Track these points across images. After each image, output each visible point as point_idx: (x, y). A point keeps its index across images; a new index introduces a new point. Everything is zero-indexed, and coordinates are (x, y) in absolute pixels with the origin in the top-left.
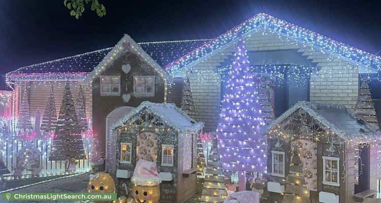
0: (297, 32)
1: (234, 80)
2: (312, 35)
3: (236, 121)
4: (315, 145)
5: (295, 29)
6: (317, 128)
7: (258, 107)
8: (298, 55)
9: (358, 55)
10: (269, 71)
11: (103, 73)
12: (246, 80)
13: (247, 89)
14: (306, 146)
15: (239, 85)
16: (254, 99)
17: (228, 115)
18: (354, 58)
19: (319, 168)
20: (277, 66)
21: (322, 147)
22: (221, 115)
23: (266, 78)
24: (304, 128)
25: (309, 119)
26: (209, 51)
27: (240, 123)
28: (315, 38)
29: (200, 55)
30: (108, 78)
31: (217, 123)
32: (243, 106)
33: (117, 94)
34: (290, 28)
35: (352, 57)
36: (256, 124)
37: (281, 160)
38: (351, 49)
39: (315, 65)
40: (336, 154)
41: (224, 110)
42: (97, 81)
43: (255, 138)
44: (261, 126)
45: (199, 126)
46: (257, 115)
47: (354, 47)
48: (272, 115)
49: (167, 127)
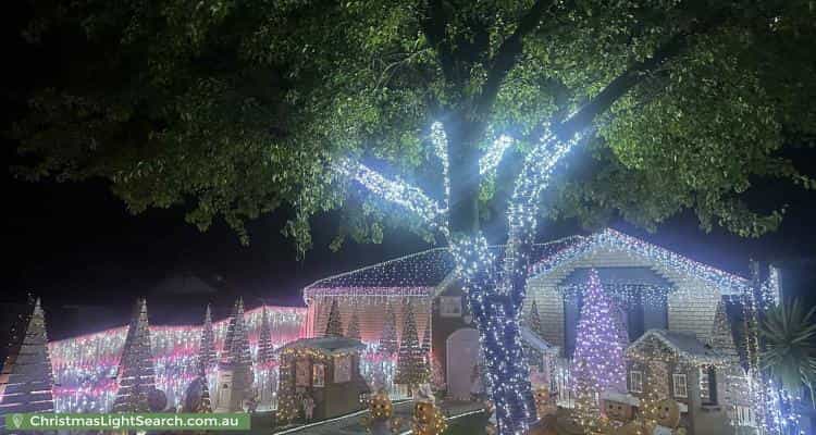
0: (648, 250)
1: (589, 307)
2: (665, 253)
3: (593, 345)
4: (665, 365)
5: (645, 246)
6: (667, 350)
7: (613, 332)
8: (650, 272)
9: (718, 275)
10: (620, 292)
11: (443, 294)
12: (601, 307)
13: (603, 315)
14: (659, 365)
15: (594, 311)
16: (610, 324)
17: (585, 339)
18: (713, 279)
19: (671, 384)
20: (629, 286)
21: (671, 366)
22: (578, 340)
23: (617, 299)
24: (657, 351)
25: (660, 344)
26: (548, 267)
27: (598, 348)
28: (669, 258)
29: (538, 271)
30: (448, 299)
31: (574, 348)
32: (599, 331)
33: (459, 315)
34: (640, 245)
35: (711, 277)
36: (613, 348)
37: (638, 379)
38: (709, 269)
39: (671, 284)
40: (684, 371)
41: (580, 334)
42: (437, 301)
43: (614, 361)
44: (618, 351)
45: (556, 350)
46: (614, 340)
47: (714, 266)
48: (628, 341)
49: (532, 349)
